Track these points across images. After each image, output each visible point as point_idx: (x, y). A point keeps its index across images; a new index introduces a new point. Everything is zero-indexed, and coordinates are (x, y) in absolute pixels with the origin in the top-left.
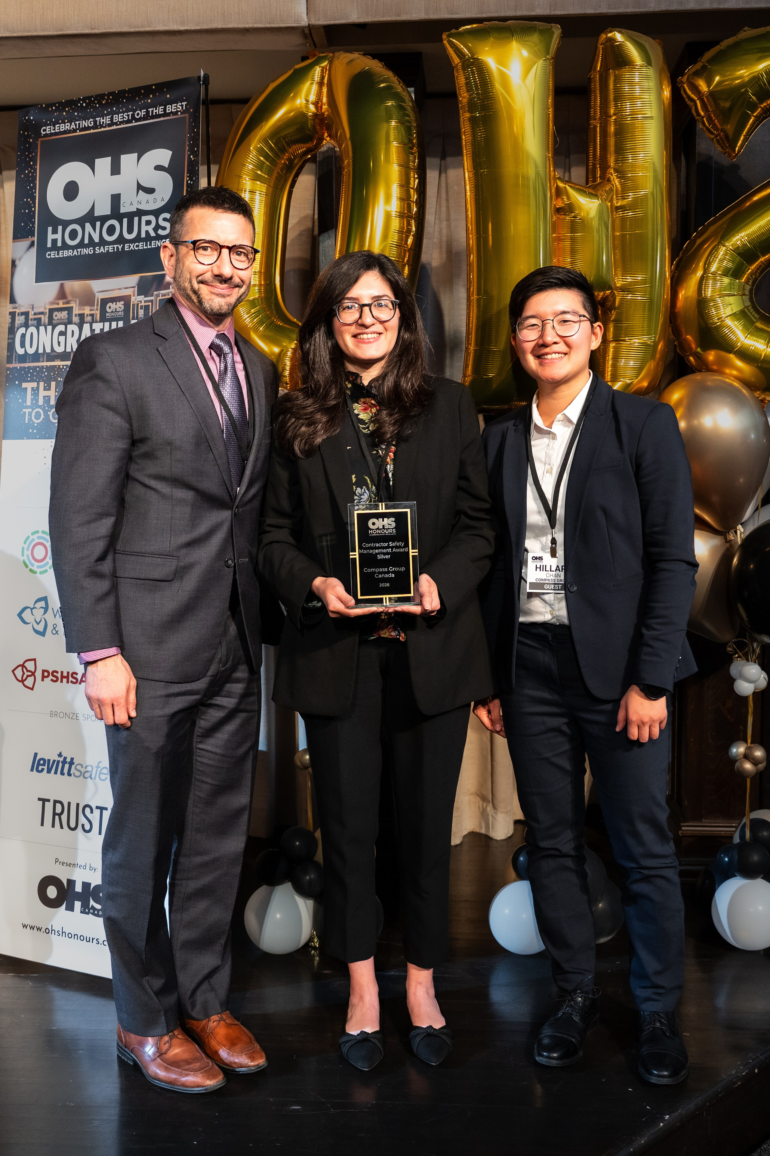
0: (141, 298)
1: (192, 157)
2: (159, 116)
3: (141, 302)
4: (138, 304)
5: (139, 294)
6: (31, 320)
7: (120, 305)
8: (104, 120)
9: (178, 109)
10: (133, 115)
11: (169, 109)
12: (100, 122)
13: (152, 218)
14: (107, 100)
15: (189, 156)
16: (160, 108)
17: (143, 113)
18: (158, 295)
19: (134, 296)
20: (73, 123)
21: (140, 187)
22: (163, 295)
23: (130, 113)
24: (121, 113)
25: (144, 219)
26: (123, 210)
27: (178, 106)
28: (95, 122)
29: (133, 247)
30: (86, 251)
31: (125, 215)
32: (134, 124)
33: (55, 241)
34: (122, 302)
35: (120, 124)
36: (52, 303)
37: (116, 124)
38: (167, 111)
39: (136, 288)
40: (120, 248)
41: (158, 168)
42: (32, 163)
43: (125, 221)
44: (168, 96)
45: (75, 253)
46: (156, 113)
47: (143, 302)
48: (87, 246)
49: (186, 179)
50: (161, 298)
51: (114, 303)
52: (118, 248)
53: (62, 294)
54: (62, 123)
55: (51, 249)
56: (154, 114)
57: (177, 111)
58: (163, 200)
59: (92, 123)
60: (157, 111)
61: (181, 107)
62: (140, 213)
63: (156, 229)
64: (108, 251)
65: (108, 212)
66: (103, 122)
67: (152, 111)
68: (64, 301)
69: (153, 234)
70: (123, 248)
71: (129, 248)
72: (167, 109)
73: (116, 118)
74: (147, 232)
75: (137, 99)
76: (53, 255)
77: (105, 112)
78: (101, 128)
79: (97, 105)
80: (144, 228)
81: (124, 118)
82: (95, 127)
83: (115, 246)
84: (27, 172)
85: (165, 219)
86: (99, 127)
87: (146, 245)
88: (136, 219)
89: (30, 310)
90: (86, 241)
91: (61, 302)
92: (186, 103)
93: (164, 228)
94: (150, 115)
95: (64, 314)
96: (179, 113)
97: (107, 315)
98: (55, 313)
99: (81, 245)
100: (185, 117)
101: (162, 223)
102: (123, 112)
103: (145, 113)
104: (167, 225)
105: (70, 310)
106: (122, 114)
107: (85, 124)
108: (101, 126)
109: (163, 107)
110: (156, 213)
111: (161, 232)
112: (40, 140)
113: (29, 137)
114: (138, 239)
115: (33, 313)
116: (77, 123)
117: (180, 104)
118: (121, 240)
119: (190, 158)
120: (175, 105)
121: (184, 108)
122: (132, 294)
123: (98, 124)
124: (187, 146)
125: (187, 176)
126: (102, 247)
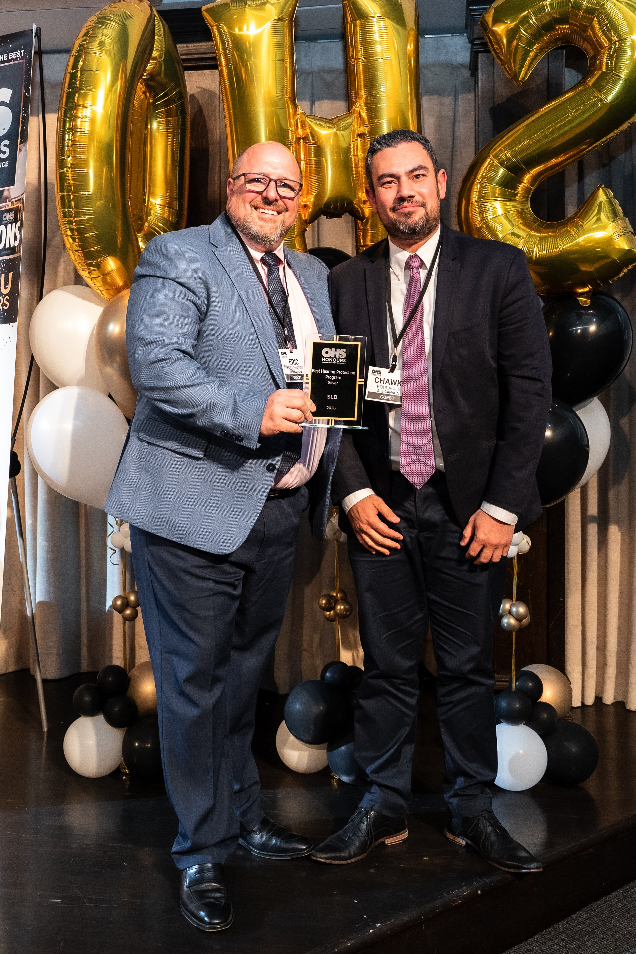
1: (26, 94)
2: (4, 62)
9: (18, 56)
11: (12, 56)
15: (25, 93)
16: (5, 55)
22: (2, 207)
27: (18, 54)
38: (10, 58)
44: (11, 46)
49: (22, 112)
57: (17, 58)
58: (4, 130)
60: (2, 58)
61: (20, 54)
72: (10, 56)
85: (5, 145)
92: (24, 51)
93: (4, 153)
96: (18, 59)
100: (22, 62)
101: (3, 148)
104: (7, 150)
109: (7, 55)
111: (2, 156)
117: (19, 52)
119: (25, 95)
120: (16, 52)
121: (22, 55)
124: (23, 85)
125: (23, 110)
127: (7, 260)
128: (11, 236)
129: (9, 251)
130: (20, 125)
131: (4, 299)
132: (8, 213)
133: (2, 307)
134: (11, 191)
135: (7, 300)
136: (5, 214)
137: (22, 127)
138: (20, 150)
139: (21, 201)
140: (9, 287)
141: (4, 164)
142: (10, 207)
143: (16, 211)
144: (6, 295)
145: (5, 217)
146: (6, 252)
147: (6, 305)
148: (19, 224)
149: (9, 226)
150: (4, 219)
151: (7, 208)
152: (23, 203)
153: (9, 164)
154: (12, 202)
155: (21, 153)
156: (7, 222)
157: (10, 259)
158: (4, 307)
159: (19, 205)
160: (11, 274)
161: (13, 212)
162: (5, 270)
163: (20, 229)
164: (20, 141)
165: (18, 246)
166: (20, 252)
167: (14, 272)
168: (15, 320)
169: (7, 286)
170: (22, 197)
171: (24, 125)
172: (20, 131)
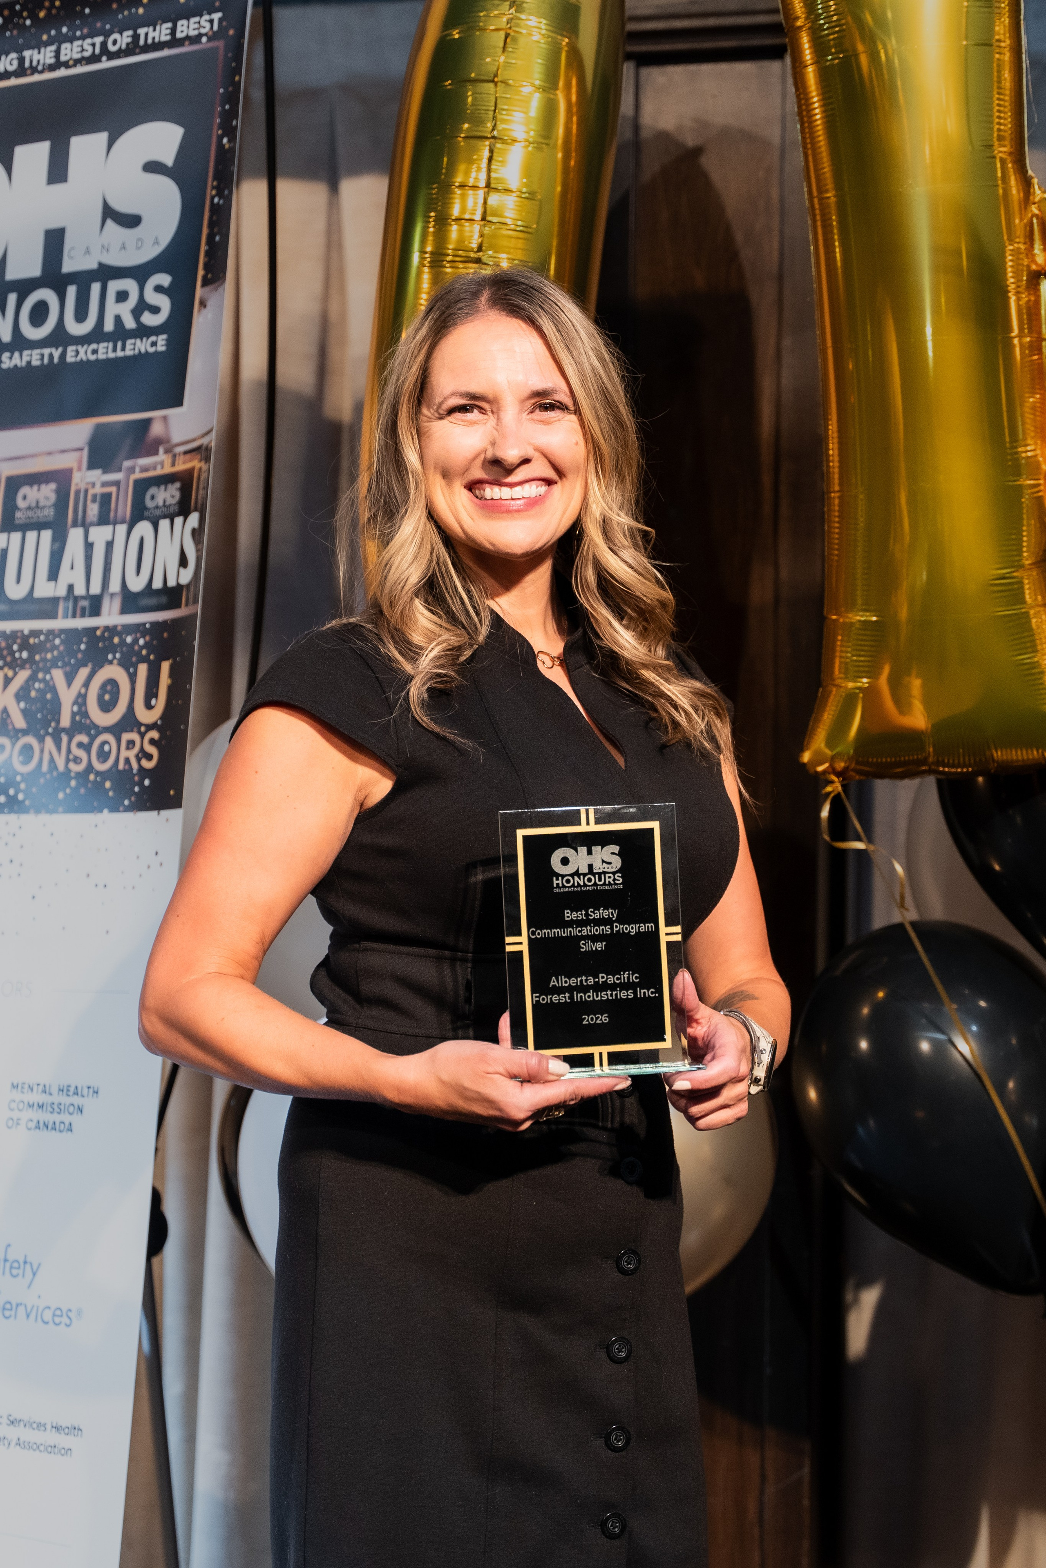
0: (96, 475)
1: (225, 140)
2: (158, 46)
3: (93, 485)
4: (86, 491)
5: (91, 466)
7: (47, 493)
8: (41, 57)
9: (203, 31)
10: (104, 45)
11: (185, 28)
12: (31, 62)
13: (130, 285)
14: (49, 10)
15: (220, 138)
16: (164, 26)
17: (124, 39)
18: (132, 470)
19: (79, 469)
21: (109, 213)
22: (144, 469)
23: (98, 40)
24: (78, 39)
25: (114, 286)
26: (68, 267)
27: (203, 23)
28: (21, 60)
29: (86, 353)
31: (73, 278)
32: (106, 64)
34: (53, 486)
35: (75, 65)
37: (66, 65)
38: (179, 35)
39: (85, 453)
40: (57, 353)
41: (153, 167)
43: (72, 291)
46: (154, 38)
47: (98, 485)
49: (210, 192)
50: (138, 475)
51: (35, 487)
52: (51, 356)
56: (150, 41)
57: (200, 35)
58: (156, 242)
59: (15, 62)
60: (156, 34)
61: (208, 25)
62: (106, 273)
63: (136, 313)
64: (29, 363)
65: (35, 270)
66: (39, 61)
67: (147, 34)
69: (130, 323)
70: (63, 355)
71: (77, 356)
72: (179, 29)
73: (69, 51)
74: (118, 319)
75: (115, 6)
77: (45, 37)
78: (32, 74)
79: (28, 22)
80: (112, 309)
81: (83, 50)
82: (21, 72)
83: (46, 351)
85: (158, 289)
86: (29, 72)
87: (115, 350)
88: (96, 288)
92: (219, 15)
93: (155, 310)
94: (142, 42)
96: (204, 39)
97: (18, 515)
100: (217, 48)
101: (152, 297)
102: (83, 38)
103: (130, 40)
104: (164, 303)
106: (79, 42)
108: (34, 70)
109: (169, 25)
110: (140, 274)
111: (148, 319)
114: (97, 335)
117: (208, 17)
118: (60, 337)
119: (220, 145)
120: (197, 19)
121: (216, 27)
122: (75, 465)
123: (27, 64)
124: (217, 115)
125: (213, 188)
126: (17, 354)
127: (155, 624)
128: (168, 554)
129: (164, 600)
130: (205, 231)
131: (142, 736)
132: (163, 487)
133: (139, 760)
134: (172, 422)
135: (152, 742)
136: (153, 490)
137: (210, 237)
138: (203, 304)
139: (202, 452)
140: (160, 703)
141: (154, 344)
142: (168, 469)
143: (185, 480)
144: (150, 727)
145: (153, 498)
146: (152, 601)
147: (149, 757)
148: (194, 519)
149: (164, 524)
150: (149, 504)
151: (159, 472)
152: (207, 459)
153: (169, 343)
154: (174, 456)
155: (204, 312)
156: (158, 512)
157: (165, 622)
158: (148, 765)
159: (196, 463)
160: (165, 666)
161: (178, 485)
162: (148, 655)
163: (197, 534)
164: (205, 278)
165: (188, 586)
166: (195, 602)
167: (175, 661)
168: (176, 803)
169: (153, 702)
170: (204, 441)
171: (216, 230)
172: (203, 248)
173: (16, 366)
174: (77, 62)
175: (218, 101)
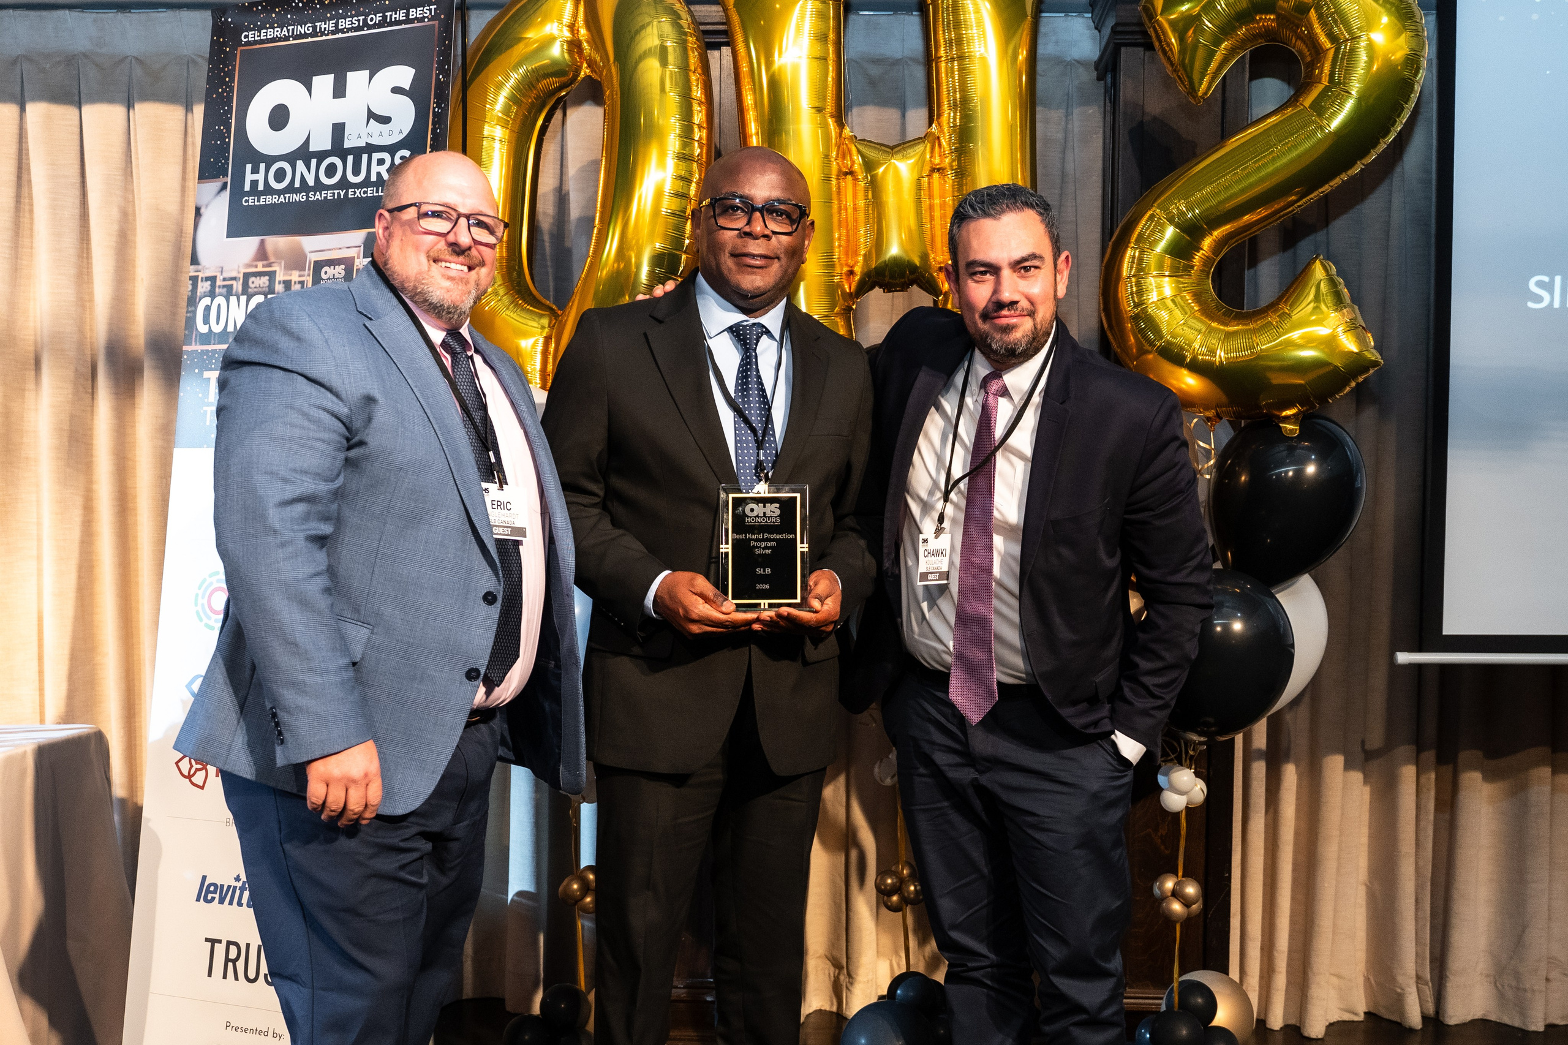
1: (441, 77)
2: (398, 22)
6: (219, 287)
7: (340, 270)
8: (327, 26)
9: (425, 15)
10: (365, 21)
11: (413, 13)
12: (320, 28)
13: (386, 156)
15: (437, 75)
16: (401, 12)
17: (378, 18)
19: (358, 258)
20: (285, 29)
21: (371, 115)
23: (361, 18)
24: (349, 17)
25: (376, 156)
26: (347, 145)
27: (425, 11)
28: (314, 28)
29: (360, 193)
30: (296, 197)
31: (351, 151)
32: (366, 32)
33: (255, 183)
34: (343, 267)
35: (347, 32)
36: (249, 266)
37: (342, 31)
38: (411, 17)
39: (362, 248)
40: (342, 193)
41: (396, 90)
42: (227, 79)
43: (350, 158)
45: (282, 199)
46: (395, 18)
48: (297, 191)
51: (332, 267)
52: (339, 194)
53: (262, 254)
54: (270, 28)
55: (249, 194)
56: (393, 20)
57: (424, 17)
58: (401, 132)
59: (311, 29)
60: (397, 16)
61: (428, 12)
62: (370, 149)
63: (390, 171)
64: (326, 198)
65: (328, 147)
66: (325, 28)
67: (391, 16)
68: (265, 262)
69: (386, 177)
70: (346, 194)
71: (354, 195)
72: (411, 13)
73: (343, 24)
74: (379, 174)
76: (252, 201)
77: (328, 15)
78: (321, 36)
79: (318, 6)
80: (375, 169)
81: (352, 23)
82: (314, 34)
83: (336, 192)
84: (220, 90)
85: (403, 158)
86: (319, 34)
87: (377, 191)
88: (365, 157)
89: (218, 274)
90: (297, 184)
91: (260, 264)
92: (435, 6)
94: (388, 20)
95: (265, 280)
96: (426, 20)
98: (252, 279)
99: (290, 189)
100: (434, 25)
102: (352, 16)
103: (381, 18)
105: (272, 275)
106: (351, 19)
107: (301, 29)
108: (323, 34)
109: (405, 11)
110: (392, 149)
112: (239, 49)
113: (225, 44)
114: (366, 183)
115: (222, 278)
116: (290, 28)
117: (428, 8)
118: (344, 184)
119: (438, 79)
120: (422, 8)
121: (433, 14)
122: (356, 256)
123: (318, 30)
124: (435, 62)
125: (434, 103)
126: (318, 193)
130: (430, 127)
137: (434, 130)
171: (437, 126)
172: (429, 136)
173: (318, 199)
174: (349, 30)
175: (435, 54)
